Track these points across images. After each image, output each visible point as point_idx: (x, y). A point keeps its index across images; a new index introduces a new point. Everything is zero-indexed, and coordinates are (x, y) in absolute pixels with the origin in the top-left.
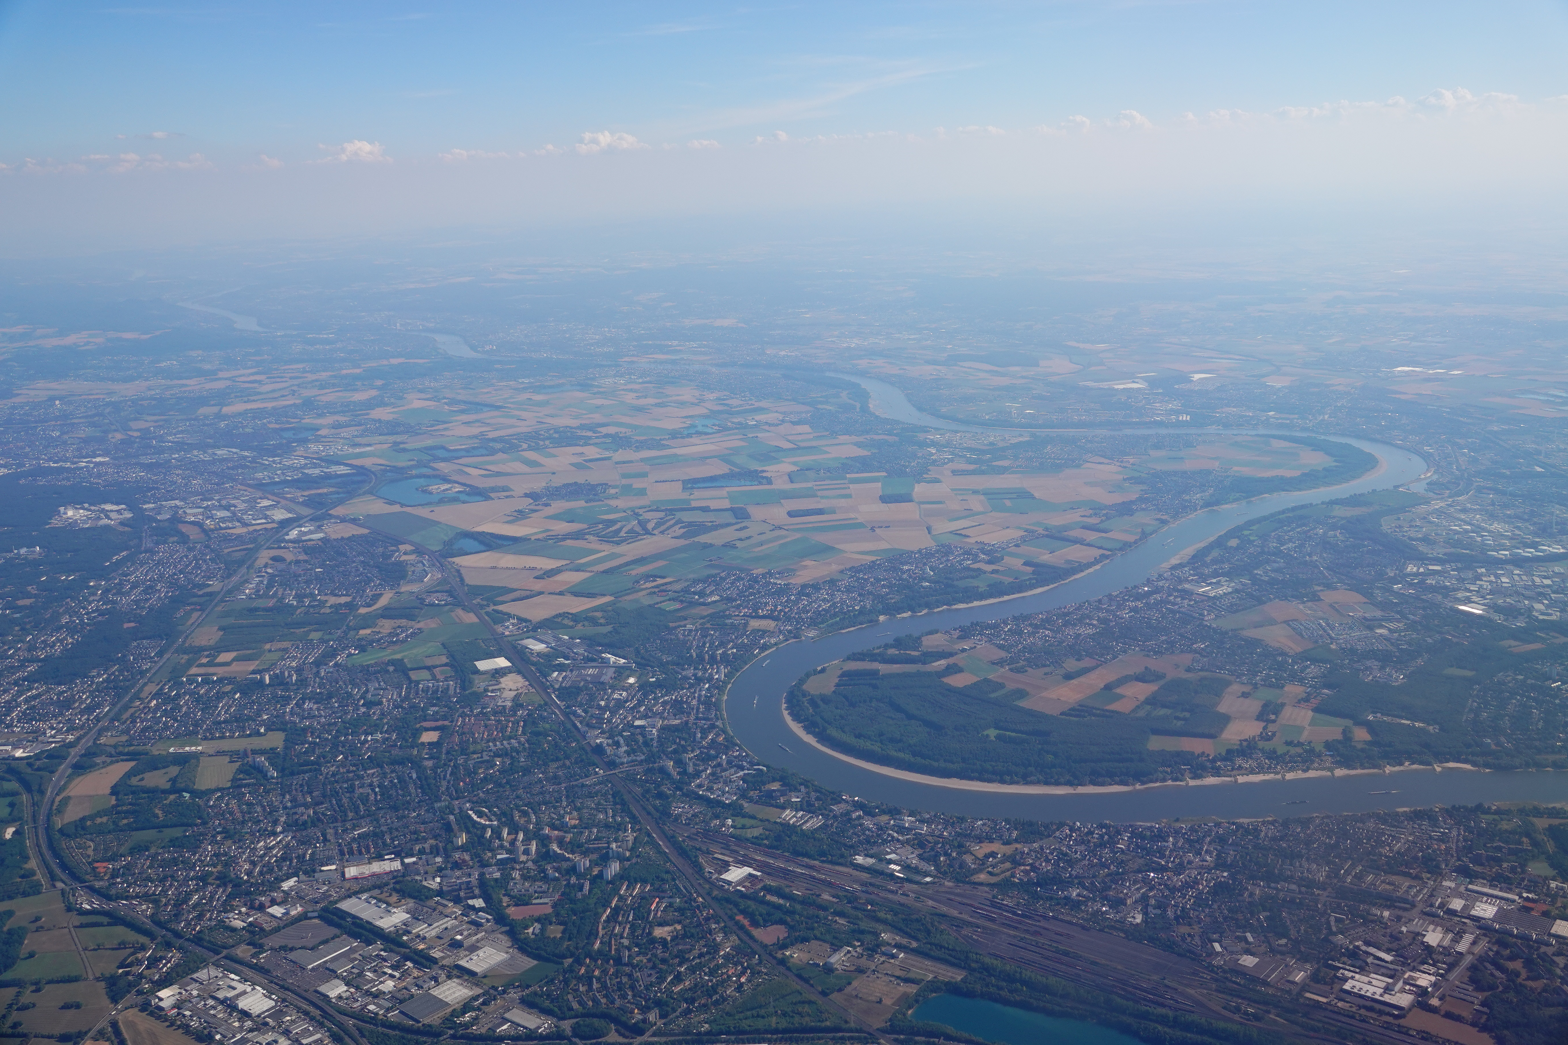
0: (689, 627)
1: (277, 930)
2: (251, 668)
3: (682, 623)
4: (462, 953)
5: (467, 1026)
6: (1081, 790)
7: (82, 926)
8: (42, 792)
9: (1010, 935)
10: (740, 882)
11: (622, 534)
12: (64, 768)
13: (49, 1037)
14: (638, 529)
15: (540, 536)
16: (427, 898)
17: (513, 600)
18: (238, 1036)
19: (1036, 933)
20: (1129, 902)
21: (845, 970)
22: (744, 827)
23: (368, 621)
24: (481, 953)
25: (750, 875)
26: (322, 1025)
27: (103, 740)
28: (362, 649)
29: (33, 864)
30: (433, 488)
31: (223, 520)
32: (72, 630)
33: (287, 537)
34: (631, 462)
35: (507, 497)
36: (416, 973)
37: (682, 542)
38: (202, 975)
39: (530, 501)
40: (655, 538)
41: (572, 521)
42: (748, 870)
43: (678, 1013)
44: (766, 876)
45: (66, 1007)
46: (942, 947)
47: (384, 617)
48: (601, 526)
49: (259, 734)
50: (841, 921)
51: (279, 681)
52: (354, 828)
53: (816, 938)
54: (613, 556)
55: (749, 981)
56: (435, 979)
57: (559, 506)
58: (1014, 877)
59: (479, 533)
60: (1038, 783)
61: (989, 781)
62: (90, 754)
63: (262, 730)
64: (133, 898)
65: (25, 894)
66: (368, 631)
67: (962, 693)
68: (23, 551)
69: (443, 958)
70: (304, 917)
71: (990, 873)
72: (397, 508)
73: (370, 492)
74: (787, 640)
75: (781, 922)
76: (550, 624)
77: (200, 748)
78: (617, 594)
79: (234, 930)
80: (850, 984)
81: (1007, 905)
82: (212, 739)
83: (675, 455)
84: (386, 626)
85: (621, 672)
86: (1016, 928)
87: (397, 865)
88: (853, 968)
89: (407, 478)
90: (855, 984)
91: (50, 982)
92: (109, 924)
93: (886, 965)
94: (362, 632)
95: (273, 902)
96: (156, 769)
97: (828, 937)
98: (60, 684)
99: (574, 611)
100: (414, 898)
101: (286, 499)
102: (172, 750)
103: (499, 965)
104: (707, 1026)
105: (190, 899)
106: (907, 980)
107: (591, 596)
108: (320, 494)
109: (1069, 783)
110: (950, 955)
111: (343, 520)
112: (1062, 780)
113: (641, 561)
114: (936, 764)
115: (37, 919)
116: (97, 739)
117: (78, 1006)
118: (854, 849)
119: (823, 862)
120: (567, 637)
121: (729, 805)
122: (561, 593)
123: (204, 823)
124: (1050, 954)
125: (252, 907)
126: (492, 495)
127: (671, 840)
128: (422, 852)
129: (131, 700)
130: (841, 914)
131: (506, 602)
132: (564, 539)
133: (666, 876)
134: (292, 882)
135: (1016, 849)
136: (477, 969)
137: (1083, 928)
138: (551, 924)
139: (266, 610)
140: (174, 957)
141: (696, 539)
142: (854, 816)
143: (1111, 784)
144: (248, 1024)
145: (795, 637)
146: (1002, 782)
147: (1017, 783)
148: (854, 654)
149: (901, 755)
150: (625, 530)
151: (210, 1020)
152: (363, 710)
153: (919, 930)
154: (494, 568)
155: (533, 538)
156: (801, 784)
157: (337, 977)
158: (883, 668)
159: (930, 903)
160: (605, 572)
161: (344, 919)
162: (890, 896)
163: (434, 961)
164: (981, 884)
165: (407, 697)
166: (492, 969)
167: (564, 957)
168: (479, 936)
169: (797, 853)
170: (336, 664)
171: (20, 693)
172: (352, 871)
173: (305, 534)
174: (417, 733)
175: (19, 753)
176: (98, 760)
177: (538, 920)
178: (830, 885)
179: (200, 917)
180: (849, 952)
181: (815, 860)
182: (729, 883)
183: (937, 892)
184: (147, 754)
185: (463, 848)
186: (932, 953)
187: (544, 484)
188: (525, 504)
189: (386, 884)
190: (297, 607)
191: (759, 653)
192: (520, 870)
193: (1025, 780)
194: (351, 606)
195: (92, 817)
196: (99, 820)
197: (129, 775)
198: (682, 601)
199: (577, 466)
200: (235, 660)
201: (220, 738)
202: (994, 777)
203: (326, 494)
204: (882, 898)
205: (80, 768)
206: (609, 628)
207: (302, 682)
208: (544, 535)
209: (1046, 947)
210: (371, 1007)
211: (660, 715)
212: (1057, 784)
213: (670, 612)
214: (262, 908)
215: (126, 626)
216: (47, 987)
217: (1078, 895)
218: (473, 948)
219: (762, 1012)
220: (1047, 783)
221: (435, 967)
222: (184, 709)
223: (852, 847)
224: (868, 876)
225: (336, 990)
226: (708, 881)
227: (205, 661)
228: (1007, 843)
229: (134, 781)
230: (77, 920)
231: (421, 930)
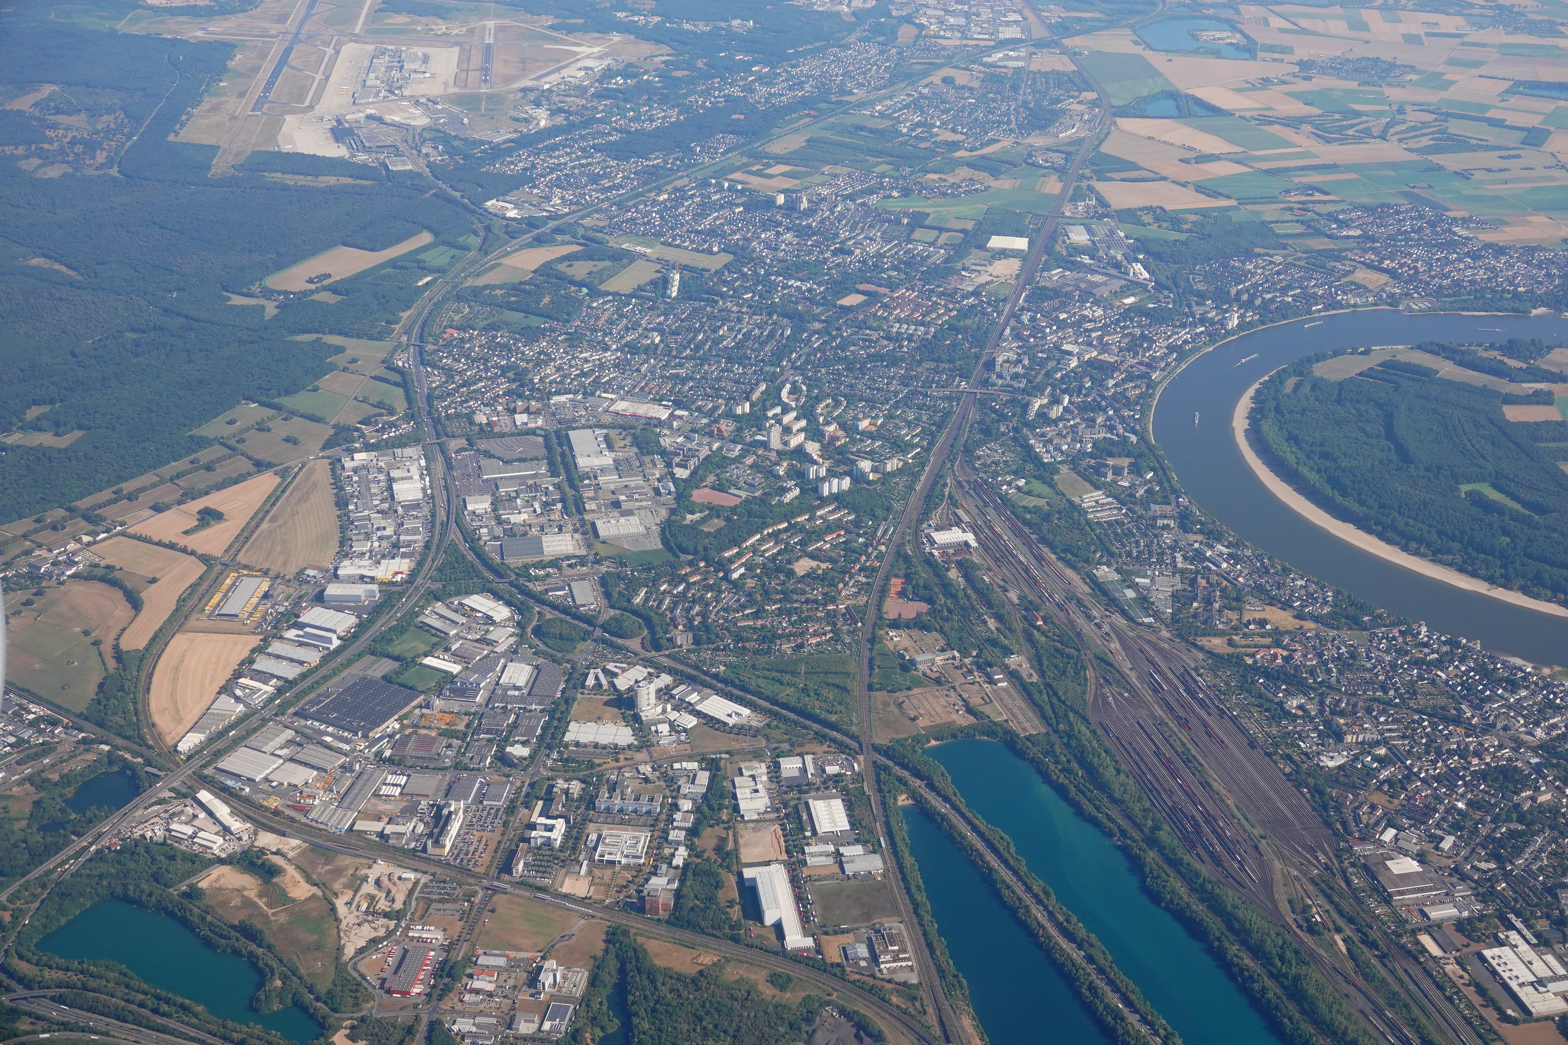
0: (1278, 259)
1: (502, 435)
2: (786, 186)
3: (1271, 252)
4: (616, 513)
5: (530, 578)
7: (375, 378)
8: (486, 254)
9: (1153, 716)
10: (944, 548)
11: (1350, 132)
12: (527, 237)
13: (250, 459)
14: (1376, 131)
15: (1248, 114)
16: (648, 453)
17: (1123, 180)
18: (366, 513)
19: (1184, 724)
20: (1349, 738)
21: (924, 674)
22: (1029, 493)
23: (952, 166)
24: (622, 520)
25: (966, 543)
26: (431, 530)
27: (587, 222)
28: (906, 193)
29: (405, 315)
30: (1206, 35)
31: (952, 28)
32: (685, 109)
33: (985, 59)
34: (1485, 45)
35: (1274, 60)
36: (556, 516)
37: (1414, 157)
38: (398, 451)
39: (1297, 69)
40: (1385, 145)
41: (1311, 104)
42: (970, 538)
43: (712, 646)
44: (981, 550)
45: (287, 440)
46: (1056, 694)
47: (970, 165)
48: (1337, 116)
49: (710, 252)
50: (992, 624)
51: (791, 206)
52: (675, 367)
53: (942, 631)
54: (1307, 154)
55: (818, 644)
56: (560, 529)
57: (1320, 82)
58: (1253, 656)
59: (1187, 96)
61: (1389, 542)
62: (558, 230)
63: (715, 249)
64: (439, 368)
65: (371, 338)
66: (935, 177)
67: (1504, 428)
68: (736, 23)
69: (593, 511)
70: (533, 432)
71: (1230, 643)
72: (1138, 50)
73: (1132, 27)
74: (1375, 304)
75: (930, 601)
76: (1128, 216)
77: (649, 251)
78: (1243, 201)
79: (472, 423)
80: (909, 689)
81: (1196, 682)
82: (670, 245)
83: (1556, 47)
84: (962, 174)
85: (1131, 287)
86: (1171, 709)
87: (664, 415)
88: (934, 676)
89: (1194, 18)
90: (916, 691)
91: (302, 416)
92: (396, 384)
93: (976, 687)
94: (931, 176)
95: (527, 410)
96: (592, 259)
97: (953, 634)
98: (616, 158)
99: (1169, 207)
100: (639, 448)
101: (1039, 16)
102: (624, 246)
103: (626, 536)
104: (722, 668)
105: (475, 383)
106: (970, 710)
107: (1215, 194)
108: (1079, 19)
109: (1491, 580)
110: (1052, 706)
111: (1065, 51)
112: (1483, 572)
113: (1332, 167)
114: (1339, 499)
115: (354, 361)
116: (582, 218)
117: (295, 443)
118: (1110, 557)
119: (1060, 558)
120: (1122, 234)
121: (1044, 465)
122: (1184, 185)
123: (568, 321)
124: (1168, 753)
125: (508, 410)
126: (1260, 55)
127: (937, 478)
128: (698, 409)
129: (649, 191)
130: (999, 617)
131: (1112, 179)
132: (1271, 123)
133: (879, 512)
134: (563, 398)
135: (1301, 627)
136: (602, 532)
137: (1253, 743)
138: (718, 517)
139: (871, 131)
140: (406, 428)
141: (1430, 157)
142: (1160, 523)
144: (385, 506)
145: (1390, 305)
146: (1405, 549)
147: (1422, 556)
148: (1432, 343)
149: (1313, 477)
150: (1361, 127)
151: (364, 491)
152: (828, 255)
153: (1056, 667)
154: (1151, 138)
155: (1237, 114)
156: (1152, 469)
157: (493, 495)
159: (1115, 645)
160: (1268, 172)
161: (561, 445)
162: (1080, 621)
163: (582, 511)
164: (1201, 649)
165: (883, 256)
166: (618, 538)
167: (686, 552)
168: (644, 504)
169: (1043, 540)
170: (863, 204)
171: (578, 158)
172: (621, 406)
173: (1011, 58)
174: (845, 292)
175: (512, 214)
176: (559, 238)
177: (711, 509)
178: (1035, 584)
179: (462, 402)
180: (954, 658)
181: (1055, 553)
182: (932, 542)
183: (1140, 637)
184: (601, 243)
185: (737, 418)
186: (1036, 696)
187: (1338, 53)
188: (1274, 71)
189: (635, 428)
190: (903, 135)
191: (1319, 311)
192: (758, 456)
193: (1436, 556)
194: (954, 146)
195: (493, 287)
196: (498, 292)
197: (563, 259)
198: (1309, 227)
199: (1411, 39)
200: (783, 175)
201: (678, 246)
202: (1398, 539)
203: (1086, 20)
204: (1069, 620)
205: (539, 241)
206: (1183, 237)
207: (810, 212)
208: (1255, 114)
209: (1176, 744)
210: (484, 531)
211: (1104, 348)
212: (1474, 574)
213: (1278, 236)
214: (513, 411)
215: (734, 117)
216: (295, 419)
217: (1300, 707)
218: (629, 513)
219: (787, 677)
220: (1461, 570)
221: (576, 518)
222: (681, 210)
223: (1112, 554)
224: (1088, 590)
225: (479, 504)
226: (917, 532)
227: (755, 168)
228: (1300, 616)
229: (562, 267)
230: (381, 371)
231: (609, 481)
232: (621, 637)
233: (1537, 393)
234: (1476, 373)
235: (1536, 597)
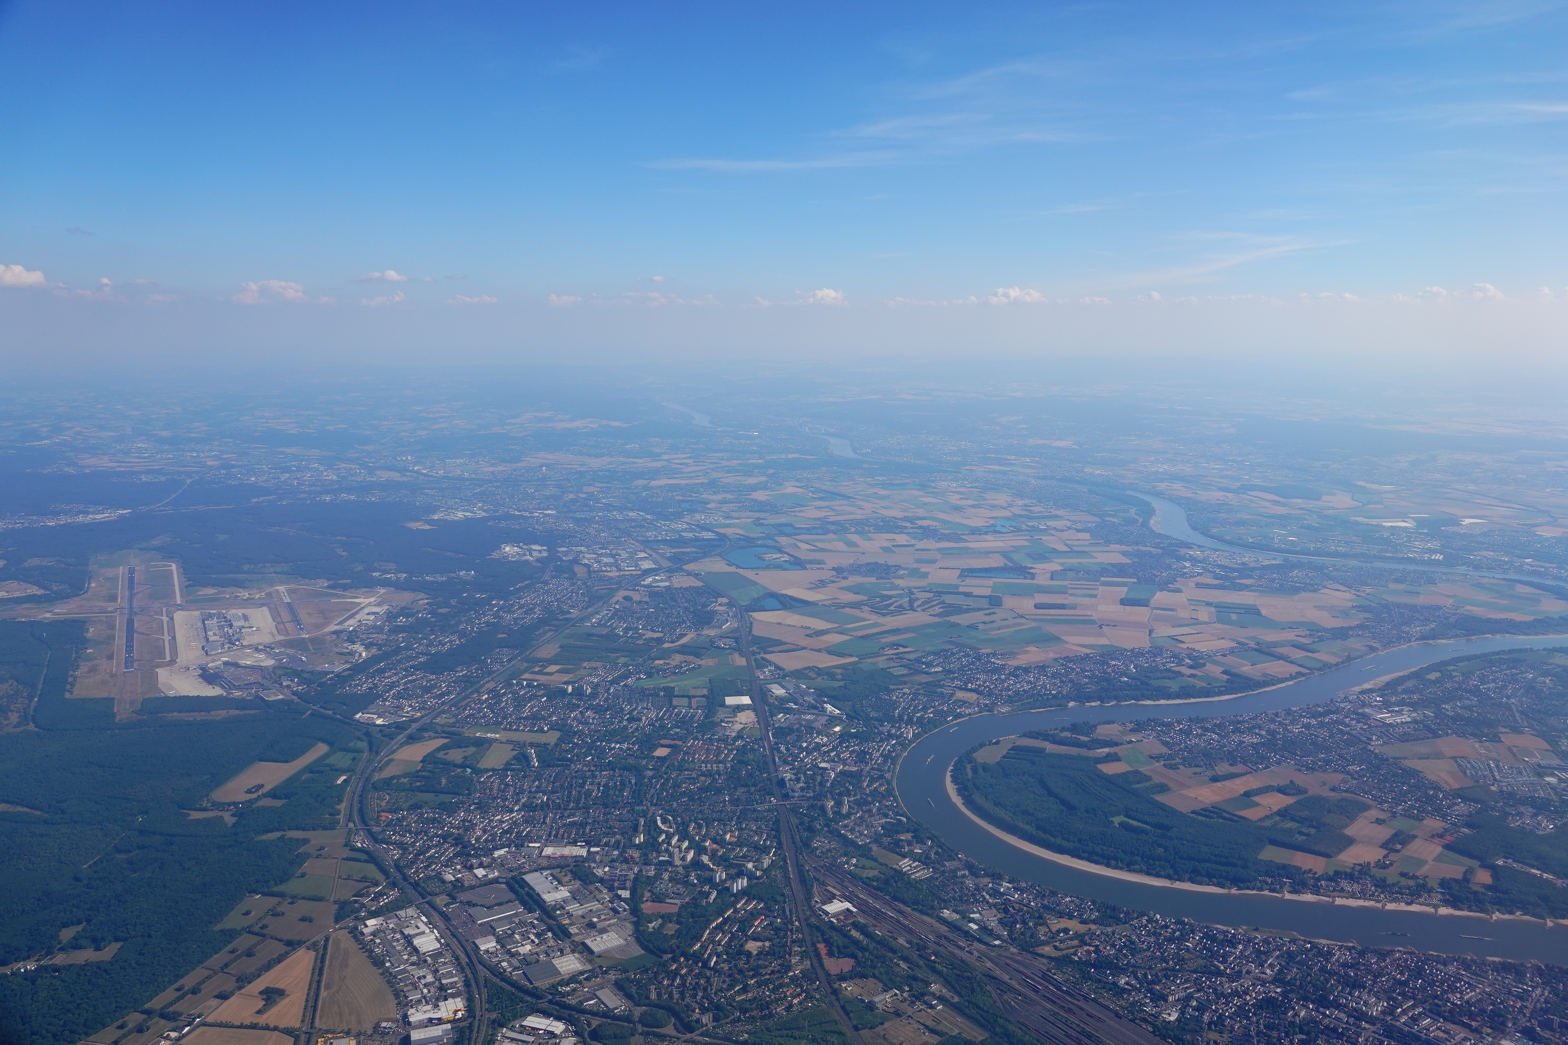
0: (906, 690)
1: (472, 887)
2: (566, 679)
3: (901, 687)
4: (594, 933)
5: (563, 995)
6: (1178, 885)
7: (347, 859)
8: (377, 753)
9: (1045, 1008)
10: (835, 915)
11: (892, 608)
12: (401, 738)
13: (280, 940)
14: (906, 605)
15: (827, 603)
16: (591, 883)
17: (780, 652)
18: (402, 967)
19: (1070, 1011)
20: (1170, 998)
21: (884, 1011)
22: (863, 867)
23: (665, 654)
24: (605, 936)
25: (848, 910)
26: (462, 970)
27: (438, 720)
28: (650, 675)
29: (342, 807)
30: (768, 557)
31: (606, 565)
32: (463, 634)
33: (642, 583)
34: (930, 550)
35: (818, 569)
36: (551, 943)
37: (937, 619)
38: (401, 913)
39: (835, 573)
40: (916, 614)
41: (858, 594)
42: (848, 905)
43: (729, 1020)
44: (860, 913)
45: (303, 919)
46: (978, 1007)
47: (678, 652)
48: (878, 599)
49: (542, 731)
50: (903, 965)
51: (579, 693)
52: (569, 817)
53: (874, 977)
54: (876, 625)
55: (800, 1003)
56: (562, 951)
57: (854, 580)
58: (1075, 954)
59: (783, 595)
60: (1140, 871)
61: (1096, 862)
62: (423, 729)
63: (546, 729)
64: (392, 844)
65: (325, 828)
66: (661, 662)
67: (1109, 780)
68: (462, 573)
69: (577, 934)
70: (496, 881)
71: (1056, 948)
72: (732, 569)
73: (720, 555)
74: (981, 712)
75: (853, 956)
76: (798, 674)
77: (497, 736)
78: (861, 657)
79: (443, 882)
80: (882, 1024)
81: (1056, 980)
82: (510, 730)
83: (968, 548)
84: (677, 659)
85: (833, 720)
86: (1054, 1002)
87: (583, 852)
88: (892, 1010)
89: (752, 547)
90: (887, 1025)
91: (303, 898)
92: (366, 861)
93: (923, 1013)
94: (657, 662)
95: (481, 865)
96: (460, 747)
97: (884, 977)
98: (433, 674)
99: (820, 666)
100: (581, 880)
101: (658, 553)
102: (478, 735)
103: (613, 949)
104: (746, 1036)
105: (428, 852)
106: (932, 1031)
107: (842, 655)
108: (684, 552)
109: (1169, 877)
110: (982, 1016)
111: (689, 574)
112: (1163, 873)
113: (896, 631)
114: (1052, 839)
115: (322, 848)
116: (435, 718)
117: (311, 921)
118: (945, 904)
119: (914, 909)
120: (804, 687)
121: (860, 846)
122: (819, 651)
123: (469, 794)
124: (1074, 1034)
125: (465, 867)
126: (808, 566)
127: (799, 868)
128: (606, 844)
129: (472, 693)
130: (905, 959)
131: (773, 652)
132: (843, 607)
133: (779, 898)
134: (502, 852)
135: (1090, 929)
136: (596, 949)
137: (1117, 1015)
138: (670, 922)
139: (599, 636)
140: (394, 894)
141: (948, 619)
142: (959, 874)
143: (1208, 885)
144: (414, 958)
145: (989, 711)
146: (1108, 865)
147: (1121, 869)
148: (1031, 732)
149: (1027, 827)
150: (895, 604)
151: (390, 949)
152: (625, 723)
153: (966, 987)
154: (779, 624)
155: (820, 604)
156: (929, 838)
157: (494, 934)
158: (1050, 747)
159: (989, 964)
160: (863, 637)
161: (523, 888)
162: (957, 951)
163: (568, 935)
164: (1042, 956)
165: (662, 719)
166: (607, 951)
167: (666, 952)
168: (612, 921)
169: (895, 898)
170: (625, 685)
171: (405, 677)
172: (548, 851)
173: (657, 581)
174: (654, 747)
175: (379, 722)
176: (426, 735)
177: (662, 917)
178: (910, 931)
179: (426, 867)
180: (896, 995)
181: (908, 906)
182: (827, 913)
183: (1000, 955)
184: (460, 735)
185: (638, 847)
186: (967, 1011)
187: (852, 562)
188: (826, 575)
189: (568, 866)
190: (622, 637)
191: (952, 720)
192: (670, 872)
193: (1129, 867)
194: (659, 641)
195: (398, 777)
196: (402, 780)
197: (438, 750)
198: (910, 669)
199: (886, 550)
200: (558, 671)
201: (516, 730)
202: (1101, 860)
203: (688, 553)
204: (949, 952)
205: (412, 739)
206: (842, 683)
207: (594, 695)
208: (830, 602)
209: (1074, 1026)
210: (504, 964)
211: (844, 762)
212: (1157, 875)
213: (896, 676)
214: (471, 868)
215: (500, 636)
216: (300, 901)
217: (1127, 983)
218: (603, 931)
219: (797, 1033)
220: (1148, 874)
221: (568, 940)
222: (503, 704)
223: (945, 901)
224: (947, 929)
225: (487, 944)
226: (811, 908)
227: (537, 669)
228: (1083, 922)
229: (441, 755)
230: (347, 853)
231: (573, 908)
232: (658, 1027)
233: (1108, 755)
234: (1066, 747)
235: (1200, 883)
